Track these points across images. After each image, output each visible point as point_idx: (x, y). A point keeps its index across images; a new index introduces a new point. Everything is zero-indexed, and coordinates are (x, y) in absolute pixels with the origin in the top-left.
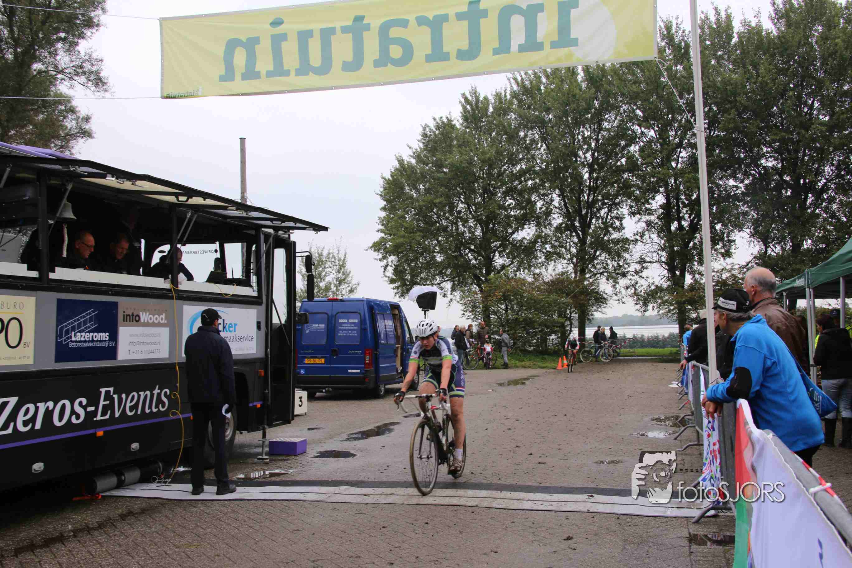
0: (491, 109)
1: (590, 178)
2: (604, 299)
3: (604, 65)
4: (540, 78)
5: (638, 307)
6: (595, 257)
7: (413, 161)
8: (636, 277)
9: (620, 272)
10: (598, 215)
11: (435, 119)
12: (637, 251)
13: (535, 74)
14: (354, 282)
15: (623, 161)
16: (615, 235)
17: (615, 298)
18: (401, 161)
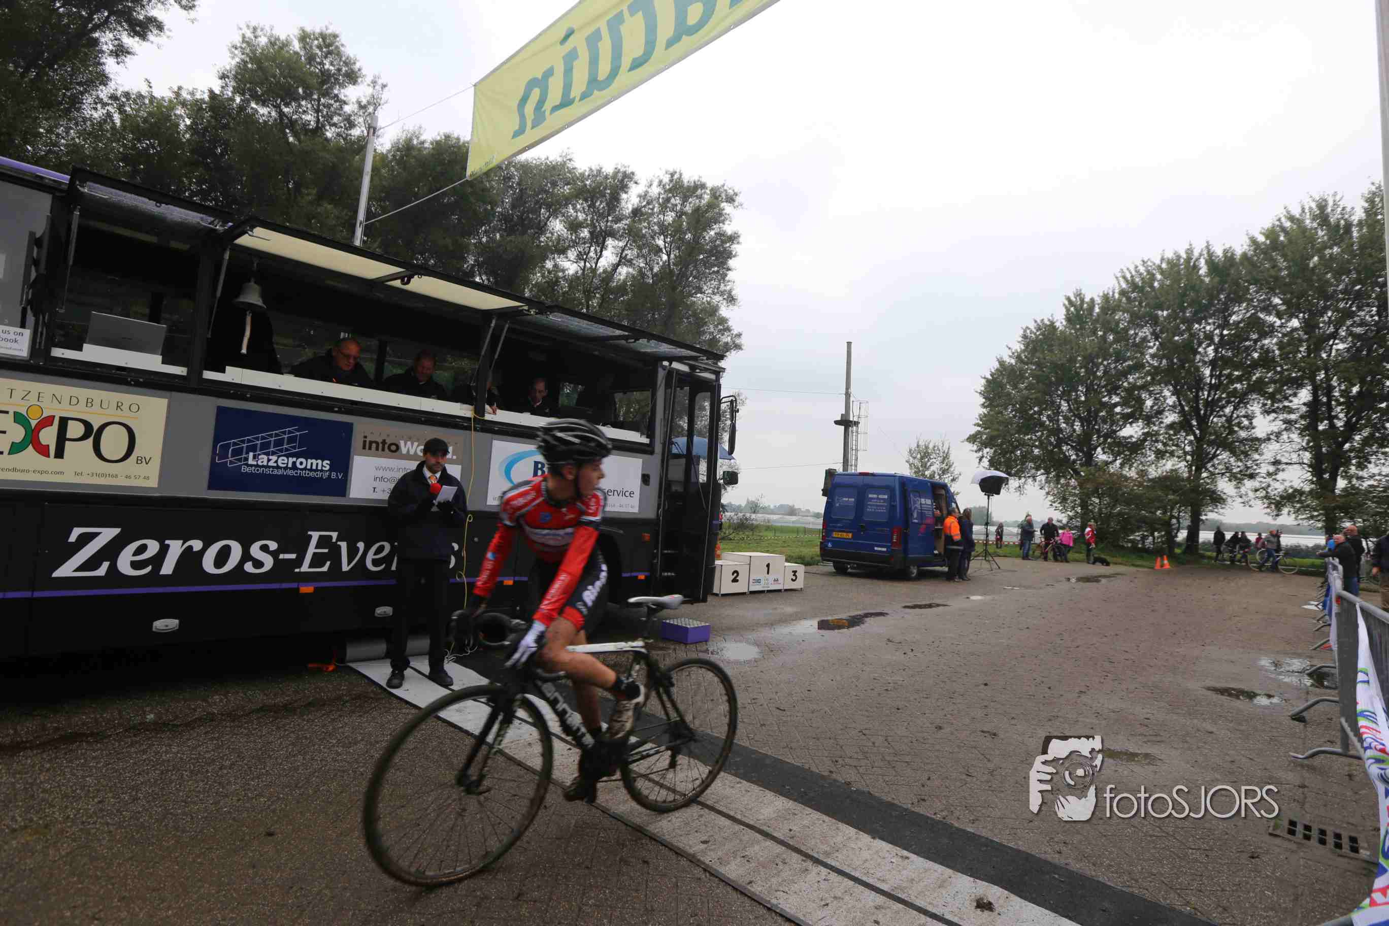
0: (1097, 310)
1: (1211, 376)
2: (1223, 499)
3: (1233, 254)
4: (1153, 275)
5: (1268, 510)
6: (1215, 456)
7: (1013, 361)
8: (1269, 480)
9: (1248, 472)
10: (1221, 413)
11: (1036, 321)
12: (1270, 451)
13: (1148, 272)
14: (956, 472)
15: (1256, 355)
16: (1243, 434)
17: (1240, 500)
18: (1002, 363)
